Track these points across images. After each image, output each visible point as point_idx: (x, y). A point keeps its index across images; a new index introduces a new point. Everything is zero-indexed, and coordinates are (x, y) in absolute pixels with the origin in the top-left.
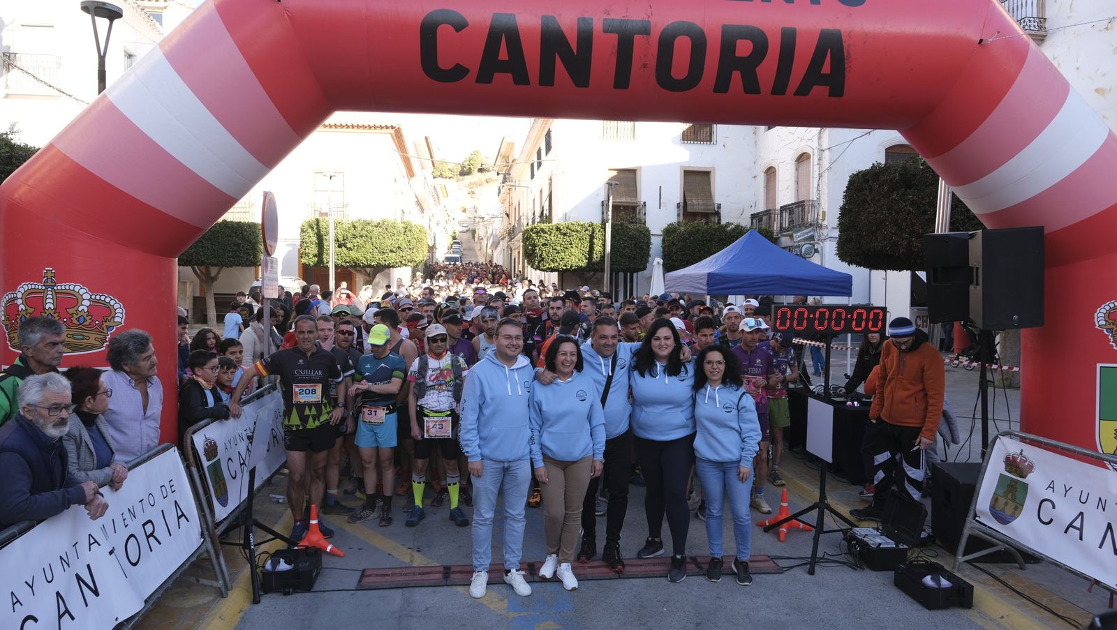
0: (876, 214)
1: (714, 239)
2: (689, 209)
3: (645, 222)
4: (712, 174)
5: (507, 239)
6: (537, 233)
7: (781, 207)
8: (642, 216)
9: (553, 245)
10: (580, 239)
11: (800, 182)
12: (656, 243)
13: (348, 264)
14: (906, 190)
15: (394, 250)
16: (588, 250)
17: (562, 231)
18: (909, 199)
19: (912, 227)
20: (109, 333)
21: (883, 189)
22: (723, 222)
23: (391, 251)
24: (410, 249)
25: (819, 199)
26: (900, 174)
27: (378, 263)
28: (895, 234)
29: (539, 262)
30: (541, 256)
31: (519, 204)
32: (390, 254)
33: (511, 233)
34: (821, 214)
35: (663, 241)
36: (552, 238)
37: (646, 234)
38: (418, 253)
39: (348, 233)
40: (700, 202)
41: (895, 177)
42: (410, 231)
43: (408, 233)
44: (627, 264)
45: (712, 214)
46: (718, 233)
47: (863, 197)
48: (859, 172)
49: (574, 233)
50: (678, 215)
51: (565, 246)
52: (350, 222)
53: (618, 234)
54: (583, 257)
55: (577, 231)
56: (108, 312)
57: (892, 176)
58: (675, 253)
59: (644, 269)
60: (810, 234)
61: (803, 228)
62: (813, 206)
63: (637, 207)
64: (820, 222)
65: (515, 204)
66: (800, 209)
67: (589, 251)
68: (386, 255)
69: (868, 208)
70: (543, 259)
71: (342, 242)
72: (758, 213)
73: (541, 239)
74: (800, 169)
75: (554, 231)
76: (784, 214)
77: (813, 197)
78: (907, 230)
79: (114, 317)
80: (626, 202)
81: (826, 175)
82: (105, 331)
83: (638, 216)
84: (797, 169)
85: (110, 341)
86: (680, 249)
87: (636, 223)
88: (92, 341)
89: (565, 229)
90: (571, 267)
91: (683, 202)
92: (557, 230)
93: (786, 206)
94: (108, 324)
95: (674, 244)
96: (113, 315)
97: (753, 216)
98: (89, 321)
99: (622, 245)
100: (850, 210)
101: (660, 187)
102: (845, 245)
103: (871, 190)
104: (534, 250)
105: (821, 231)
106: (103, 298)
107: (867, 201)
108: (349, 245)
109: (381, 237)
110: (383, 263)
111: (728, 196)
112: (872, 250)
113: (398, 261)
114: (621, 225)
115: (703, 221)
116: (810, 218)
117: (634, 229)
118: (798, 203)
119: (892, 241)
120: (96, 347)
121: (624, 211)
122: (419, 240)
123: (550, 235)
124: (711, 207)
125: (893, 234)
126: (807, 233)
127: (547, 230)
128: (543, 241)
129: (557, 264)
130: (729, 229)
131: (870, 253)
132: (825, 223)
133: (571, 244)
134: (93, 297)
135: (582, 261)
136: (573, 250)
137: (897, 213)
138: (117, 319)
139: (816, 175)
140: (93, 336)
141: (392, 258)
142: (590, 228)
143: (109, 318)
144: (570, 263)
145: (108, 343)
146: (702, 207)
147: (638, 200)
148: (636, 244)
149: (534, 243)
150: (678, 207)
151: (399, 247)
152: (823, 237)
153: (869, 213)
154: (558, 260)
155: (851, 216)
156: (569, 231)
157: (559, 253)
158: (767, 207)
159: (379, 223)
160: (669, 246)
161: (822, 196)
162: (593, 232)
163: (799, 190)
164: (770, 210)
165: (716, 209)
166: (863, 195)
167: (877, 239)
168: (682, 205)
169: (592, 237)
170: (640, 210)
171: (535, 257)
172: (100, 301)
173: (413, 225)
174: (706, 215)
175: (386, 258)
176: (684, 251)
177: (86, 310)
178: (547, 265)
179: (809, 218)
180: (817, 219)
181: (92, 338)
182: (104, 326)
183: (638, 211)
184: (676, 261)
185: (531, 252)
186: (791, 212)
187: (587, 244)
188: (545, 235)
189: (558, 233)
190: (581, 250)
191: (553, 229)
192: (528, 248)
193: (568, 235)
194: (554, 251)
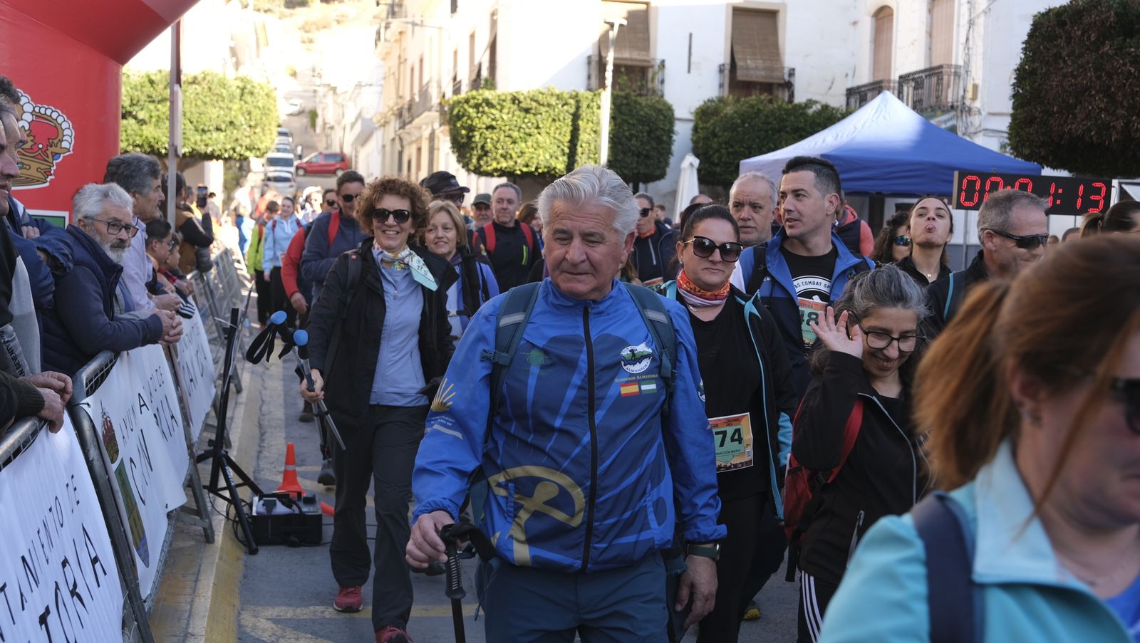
0: (1075, 77)
1: (786, 127)
2: (741, 75)
3: (662, 96)
4: (781, 17)
5: (394, 124)
6: (477, 106)
7: (901, 77)
8: (657, 84)
9: (507, 127)
10: (554, 120)
11: (934, 34)
12: (683, 133)
13: (138, 149)
14: (1124, 40)
15: (223, 126)
16: (568, 138)
17: (523, 105)
18: (1129, 54)
19: (1133, 99)
20: (55, 162)
21: (1089, 38)
22: (800, 98)
23: (218, 129)
24: (250, 126)
25: (967, 63)
26: (1117, 14)
27: (193, 150)
28: (1105, 110)
29: (480, 158)
30: (483, 147)
31: (421, 61)
32: (215, 135)
33: (406, 114)
34: (970, 88)
35: (695, 129)
36: (505, 117)
37: (665, 115)
38: (264, 135)
39: (139, 93)
40: (760, 63)
41: (1109, 17)
42: (252, 93)
43: (248, 98)
44: (635, 165)
45: (780, 85)
46: (792, 118)
47: (1055, 51)
48: (1050, 10)
49: (543, 109)
50: (721, 86)
51: (527, 131)
52: (143, 73)
53: (621, 113)
54: (559, 153)
55: (549, 105)
56: (54, 132)
57: (1103, 17)
58: (718, 151)
59: (662, 176)
60: (949, 124)
61: (939, 112)
62: (957, 74)
63: (648, 67)
64: (968, 102)
65: (413, 59)
66: (934, 79)
67: (570, 141)
68: (208, 135)
69: (1063, 68)
70: (486, 154)
71: (128, 109)
72: (859, 87)
73: (484, 118)
74: (935, 10)
75: (508, 104)
76: (905, 89)
77: (958, 59)
78: (1125, 104)
79: (61, 141)
80: (631, 60)
81: (981, 21)
82: (50, 160)
83: (650, 85)
84: (930, 11)
85: (54, 174)
86: (725, 143)
87: (646, 95)
88: (33, 172)
89: (529, 101)
90: (537, 169)
91: (728, 61)
92: (514, 103)
93: (909, 75)
94: (53, 149)
95: (714, 135)
96: (60, 137)
97: (850, 92)
98: (31, 143)
99: (627, 134)
100: (1033, 72)
101: (691, 35)
102: (1022, 129)
103: (1069, 40)
104: (470, 138)
105: (970, 119)
106: (49, 112)
107: (1061, 57)
108: (141, 115)
109: (199, 103)
110: (202, 149)
111: (807, 56)
112: (1067, 136)
113: (228, 147)
114: (627, 97)
115: (764, 96)
116: (950, 97)
117: (647, 106)
118: (931, 69)
119: (1099, 122)
120: (38, 181)
121: (627, 75)
122: (266, 111)
123: (501, 111)
124: (776, 74)
125: (1101, 110)
126: (945, 122)
127: (495, 102)
128: (486, 120)
129: (511, 163)
130: (810, 111)
131: (1063, 142)
132: (977, 104)
133: (538, 127)
134: (37, 109)
135: (557, 158)
136: (541, 139)
137: (1110, 76)
138: (65, 144)
139: (964, 21)
140: (34, 166)
141: (218, 141)
142: (572, 102)
143: (56, 141)
144: (535, 161)
145: (53, 177)
146: (763, 73)
147: (652, 55)
148: (650, 132)
149: (472, 125)
150: (721, 71)
151: (231, 123)
152: (972, 130)
153: (1065, 76)
154: (514, 155)
155: (1035, 82)
156: (534, 104)
157: (514, 142)
158: (874, 76)
159: (195, 78)
160: (706, 138)
161: (973, 59)
162: (578, 108)
163: (933, 48)
164: (881, 82)
165: (786, 77)
166: (1056, 46)
167: (1075, 117)
168: (728, 67)
169: (576, 117)
170: (654, 74)
171: (473, 149)
172: (45, 116)
173: (254, 85)
174: (768, 87)
175: (208, 141)
176: (732, 147)
177: (27, 128)
178: (494, 165)
179: (950, 95)
180: (963, 97)
181: (34, 169)
182: (49, 152)
183: (650, 75)
184: (717, 165)
185: (464, 140)
186: (918, 85)
187: (567, 130)
188: (493, 111)
189: (515, 107)
190: (555, 138)
191: (504, 101)
192: (459, 133)
193: (533, 111)
194: (507, 139)
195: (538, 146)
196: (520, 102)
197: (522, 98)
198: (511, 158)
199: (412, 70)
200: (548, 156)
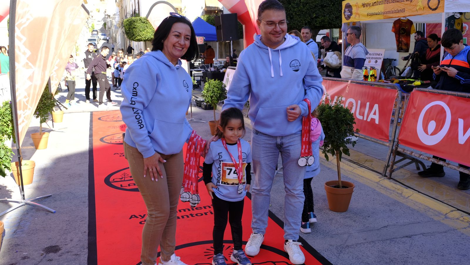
6: (131, 22)
9: (139, 28)
29: (132, 37)
30: (133, 33)
31: (126, 7)
36: (138, 25)
45: (220, 11)
51: (144, 28)
65: (124, 7)
92: (140, 20)
115: (214, 15)
123: (137, 23)
128: (133, 26)
129: (141, 37)
136: (148, 30)
149: (129, 27)
154: (141, 35)
156: (145, 21)
157: (141, 32)
168: (204, 7)
171: (130, 34)
178: (136, 38)
185: (128, 31)
188: (135, 23)
189: (141, 22)
190: (152, 30)
191: (137, 20)
192: (126, 30)
193: (145, 23)
194: (139, 31)
195: (147, 32)
196: (142, 20)
197: (142, 19)
198: (141, 36)
199: (124, 10)
200: (150, 35)
